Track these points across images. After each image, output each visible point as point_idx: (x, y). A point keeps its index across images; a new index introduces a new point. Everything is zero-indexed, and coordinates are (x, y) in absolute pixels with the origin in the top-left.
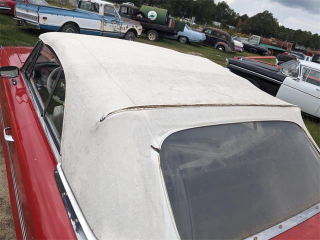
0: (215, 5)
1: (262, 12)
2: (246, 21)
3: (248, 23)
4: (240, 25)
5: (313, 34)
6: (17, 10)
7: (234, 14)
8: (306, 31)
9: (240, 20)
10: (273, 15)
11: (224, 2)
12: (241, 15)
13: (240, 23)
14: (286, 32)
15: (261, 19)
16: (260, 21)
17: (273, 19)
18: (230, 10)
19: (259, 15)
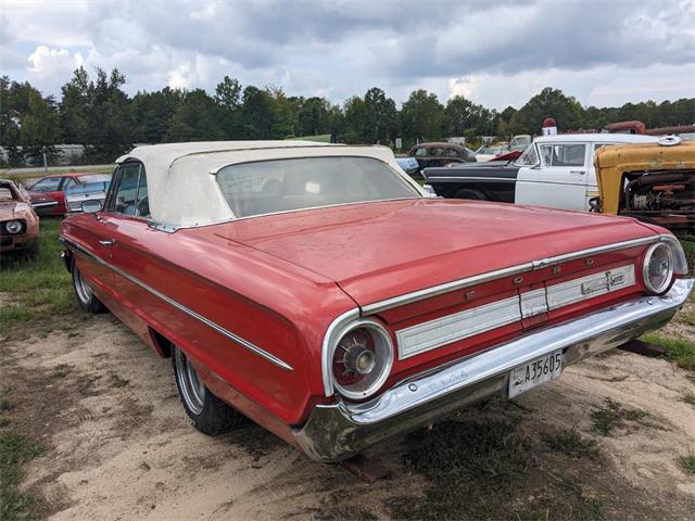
0: (442, 107)
1: (539, 93)
2: (513, 120)
3: (518, 121)
4: (503, 130)
5: (657, 104)
6: (70, 199)
7: (486, 112)
8: (642, 103)
9: (500, 119)
10: (563, 93)
11: (457, 96)
12: (500, 111)
13: (502, 125)
14: (602, 116)
15: (542, 107)
16: (542, 111)
17: (566, 100)
18: (475, 108)
19: (535, 100)
